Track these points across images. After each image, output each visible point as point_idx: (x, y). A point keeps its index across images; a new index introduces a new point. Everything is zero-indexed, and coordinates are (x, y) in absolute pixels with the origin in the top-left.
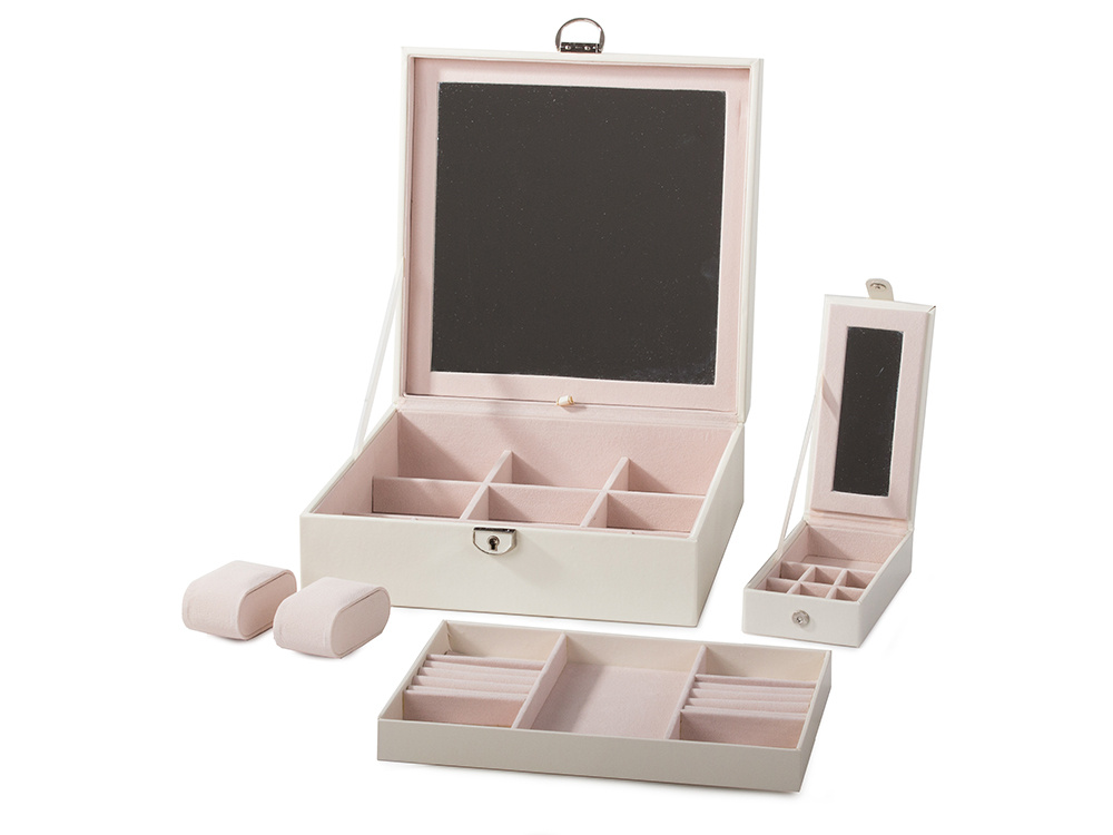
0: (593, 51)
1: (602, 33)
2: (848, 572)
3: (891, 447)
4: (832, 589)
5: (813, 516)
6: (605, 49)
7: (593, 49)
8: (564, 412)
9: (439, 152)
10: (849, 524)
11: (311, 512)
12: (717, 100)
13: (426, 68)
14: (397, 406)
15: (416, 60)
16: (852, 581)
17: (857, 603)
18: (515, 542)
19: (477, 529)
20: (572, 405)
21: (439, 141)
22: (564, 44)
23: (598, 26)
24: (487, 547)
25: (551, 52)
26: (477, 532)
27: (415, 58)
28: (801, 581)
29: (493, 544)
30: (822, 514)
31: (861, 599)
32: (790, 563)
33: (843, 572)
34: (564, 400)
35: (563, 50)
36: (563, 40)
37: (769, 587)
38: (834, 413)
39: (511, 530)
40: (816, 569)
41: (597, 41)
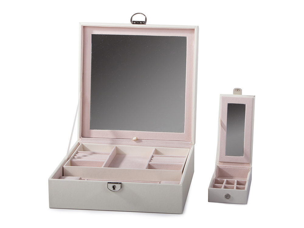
0: (143, 24)
1: (146, 18)
2: (237, 181)
5: (219, 164)
6: (147, 23)
7: (143, 23)
8: (135, 143)
9: (92, 57)
10: (231, 166)
11: (52, 178)
12: (184, 39)
13: (88, 30)
14: (79, 141)
15: (84, 27)
18: (121, 187)
19: (108, 183)
20: (138, 140)
21: (92, 54)
22: (133, 21)
23: (145, 16)
24: (112, 189)
25: (129, 24)
26: (109, 184)
29: (114, 188)
30: (222, 163)
34: (135, 138)
35: (133, 24)
36: (133, 20)
39: (120, 183)
40: (227, 180)
41: (144, 20)
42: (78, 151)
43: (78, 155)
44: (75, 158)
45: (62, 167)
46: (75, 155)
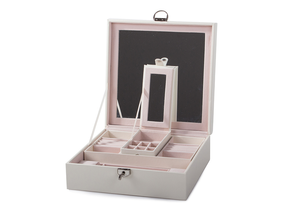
0: (164, 21)
1: (168, 16)
2: (151, 143)
3: (164, 108)
4: (147, 148)
5: (142, 128)
6: (168, 20)
7: (165, 20)
9: (119, 51)
16: (152, 145)
17: (153, 151)
21: (119, 48)
22: (156, 18)
23: (167, 13)
25: (151, 20)
26: (119, 170)
27: (112, 23)
28: (138, 146)
30: (145, 128)
31: (154, 150)
32: (135, 141)
33: (150, 143)
35: (155, 20)
36: (155, 17)
37: (129, 147)
38: (147, 97)
39: (129, 169)
40: (142, 143)
41: (166, 18)
42: (103, 138)
43: (101, 142)
44: (98, 144)
45: (83, 152)
46: (99, 141)
